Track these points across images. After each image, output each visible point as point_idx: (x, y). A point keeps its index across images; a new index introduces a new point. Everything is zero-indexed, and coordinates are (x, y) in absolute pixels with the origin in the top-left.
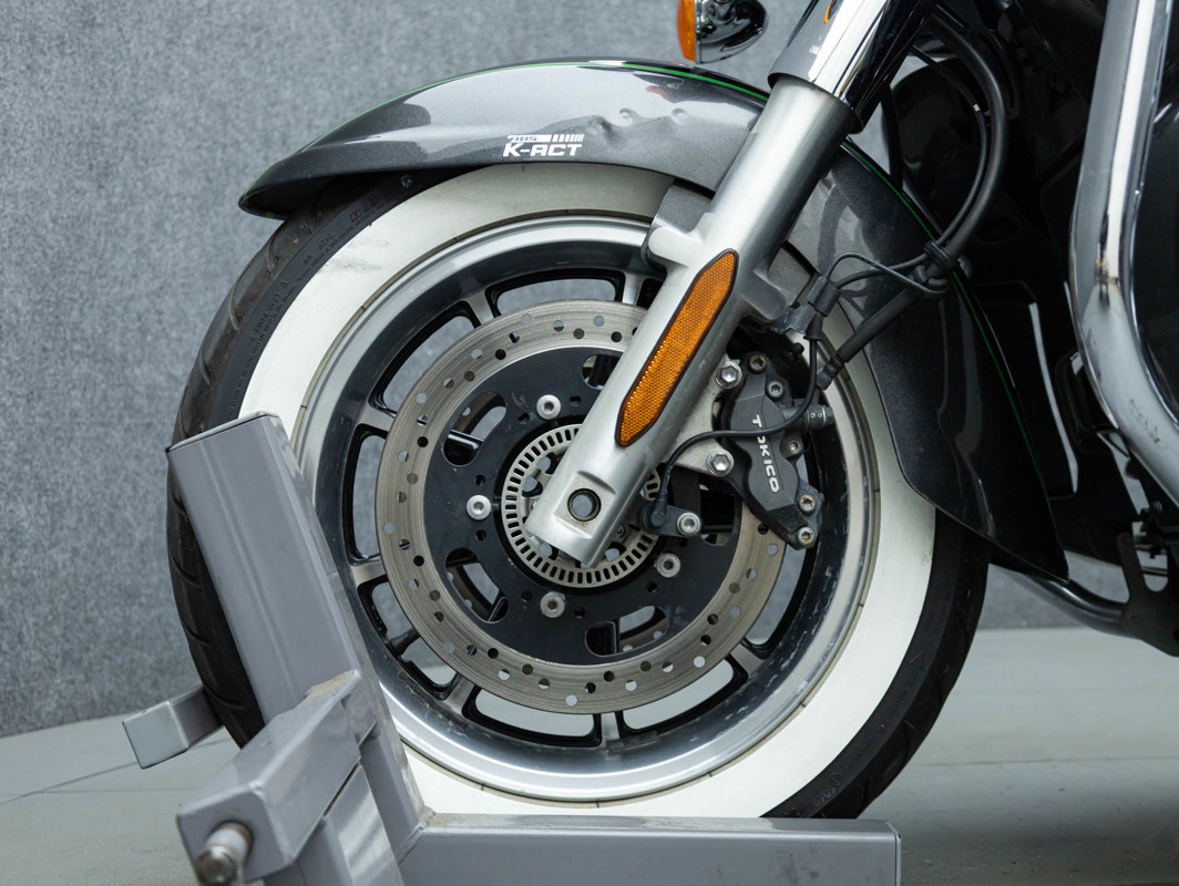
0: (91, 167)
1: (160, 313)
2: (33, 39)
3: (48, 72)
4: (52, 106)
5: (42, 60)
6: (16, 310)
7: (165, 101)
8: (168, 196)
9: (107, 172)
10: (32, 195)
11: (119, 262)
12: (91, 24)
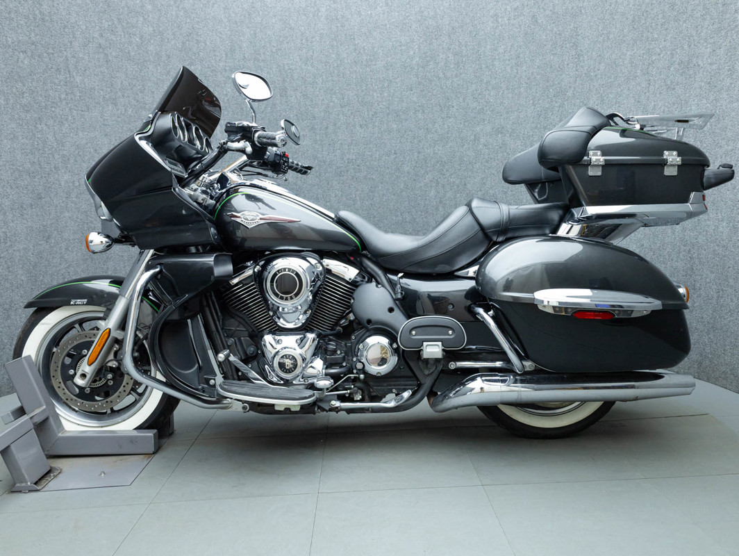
0: (44, 237)
1: (69, 273)
2: (22, 207)
3: (28, 215)
4: (29, 223)
5: (25, 212)
6: (22, 280)
7: (67, 214)
8: (69, 240)
9: (49, 237)
10: (24, 249)
11: (55, 261)
12: (41, 198)
